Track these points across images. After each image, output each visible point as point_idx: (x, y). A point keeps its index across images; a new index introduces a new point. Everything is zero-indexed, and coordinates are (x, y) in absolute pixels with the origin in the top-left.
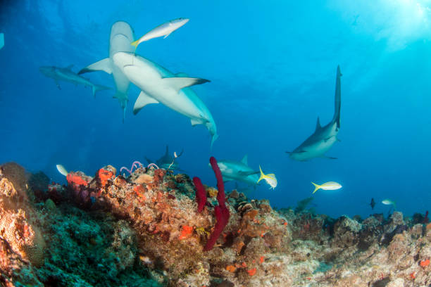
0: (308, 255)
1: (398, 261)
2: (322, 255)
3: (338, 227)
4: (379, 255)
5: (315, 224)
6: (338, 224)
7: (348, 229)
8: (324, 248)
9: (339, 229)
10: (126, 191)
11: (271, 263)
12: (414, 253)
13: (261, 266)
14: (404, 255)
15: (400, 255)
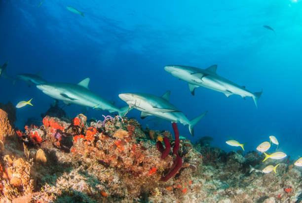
0: (212, 176)
1: (270, 186)
2: (218, 176)
3: (230, 158)
4: (258, 180)
5: (214, 155)
6: (230, 157)
7: (237, 160)
8: (219, 171)
9: (230, 160)
10: (109, 144)
11: (195, 184)
12: (280, 182)
13: (190, 187)
14: (273, 182)
15: (271, 182)
